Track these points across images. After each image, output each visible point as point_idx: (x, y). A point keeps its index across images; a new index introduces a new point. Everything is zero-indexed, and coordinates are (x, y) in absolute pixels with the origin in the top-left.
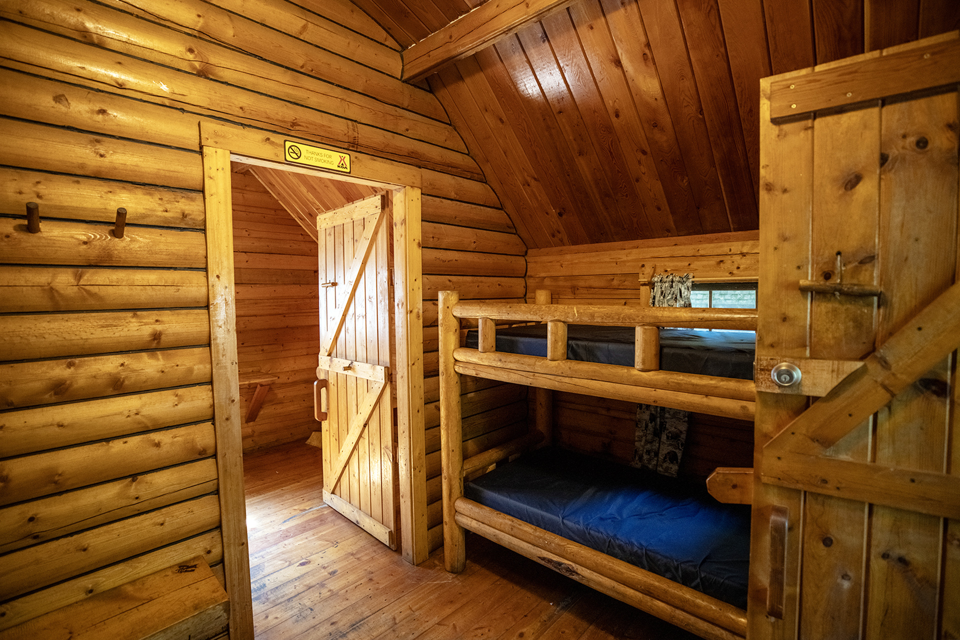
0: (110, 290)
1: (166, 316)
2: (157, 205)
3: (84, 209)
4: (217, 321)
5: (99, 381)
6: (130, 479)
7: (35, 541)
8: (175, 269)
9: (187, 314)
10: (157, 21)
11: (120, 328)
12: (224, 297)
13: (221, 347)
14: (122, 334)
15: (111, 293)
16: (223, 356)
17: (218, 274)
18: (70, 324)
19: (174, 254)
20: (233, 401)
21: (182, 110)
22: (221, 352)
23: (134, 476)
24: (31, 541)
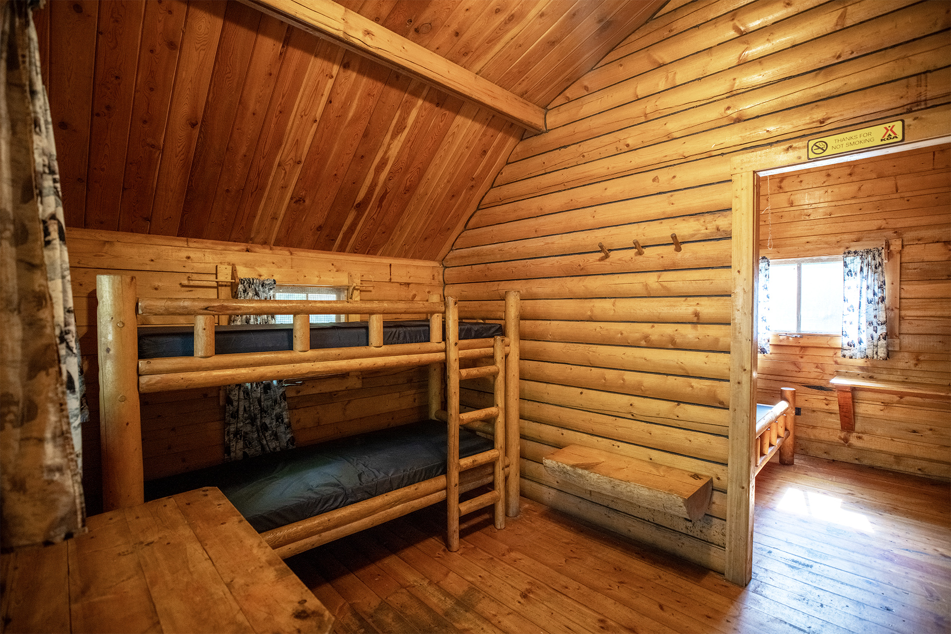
0: (673, 284)
1: (704, 301)
2: (701, 226)
3: (663, 238)
4: (736, 306)
5: (664, 338)
6: (676, 403)
7: (632, 417)
8: (712, 268)
9: (718, 299)
10: (708, 101)
11: (676, 308)
12: (742, 287)
13: (738, 326)
14: (678, 311)
15: (673, 286)
16: (739, 333)
17: (738, 269)
18: (653, 304)
19: (710, 258)
20: (745, 370)
21: (722, 154)
22: (738, 329)
23: (679, 402)
24: (630, 416)
